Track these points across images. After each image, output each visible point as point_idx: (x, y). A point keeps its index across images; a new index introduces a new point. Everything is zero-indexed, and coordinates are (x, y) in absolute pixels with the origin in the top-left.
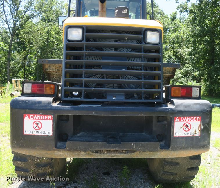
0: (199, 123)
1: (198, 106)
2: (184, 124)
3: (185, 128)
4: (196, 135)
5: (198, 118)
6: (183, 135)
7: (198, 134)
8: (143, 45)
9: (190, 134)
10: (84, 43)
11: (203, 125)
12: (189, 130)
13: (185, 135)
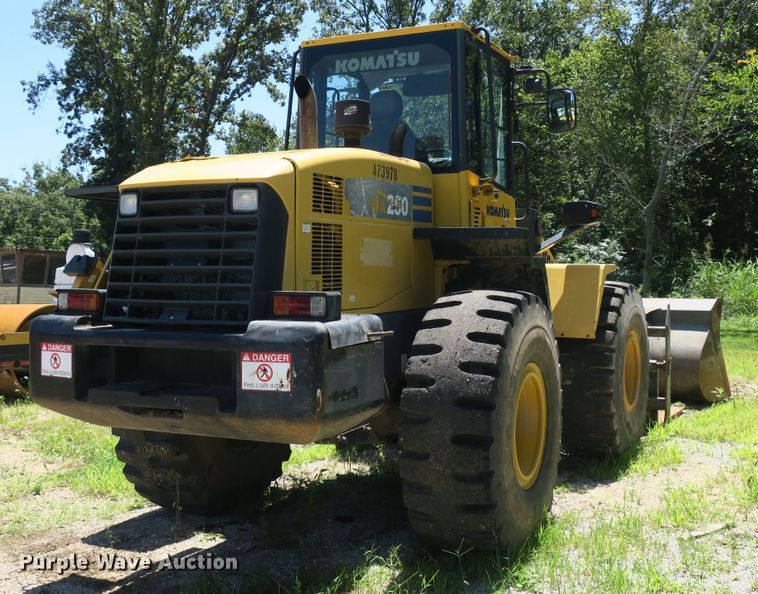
0: (287, 366)
1: (290, 333)
2: (259, 367)
3: (261, 374)
4: (283, 390)
5: (286, 357)
6: (258, 388)
7: (287, 388)
8: (226, 216)
9: (271, 386)
10: (139, 220)
11: (297, 371)
12: (269, 378)
13: (262, 389)
